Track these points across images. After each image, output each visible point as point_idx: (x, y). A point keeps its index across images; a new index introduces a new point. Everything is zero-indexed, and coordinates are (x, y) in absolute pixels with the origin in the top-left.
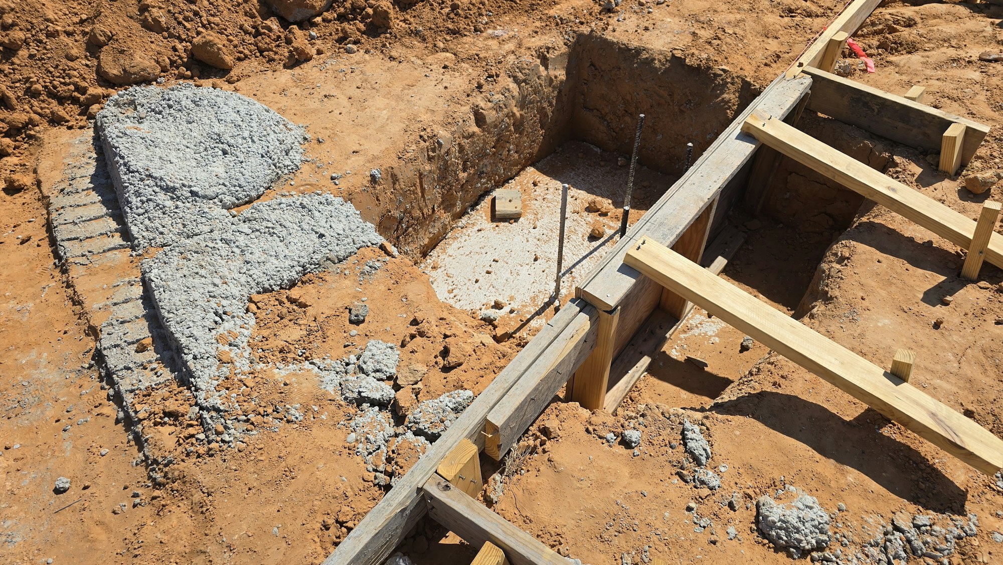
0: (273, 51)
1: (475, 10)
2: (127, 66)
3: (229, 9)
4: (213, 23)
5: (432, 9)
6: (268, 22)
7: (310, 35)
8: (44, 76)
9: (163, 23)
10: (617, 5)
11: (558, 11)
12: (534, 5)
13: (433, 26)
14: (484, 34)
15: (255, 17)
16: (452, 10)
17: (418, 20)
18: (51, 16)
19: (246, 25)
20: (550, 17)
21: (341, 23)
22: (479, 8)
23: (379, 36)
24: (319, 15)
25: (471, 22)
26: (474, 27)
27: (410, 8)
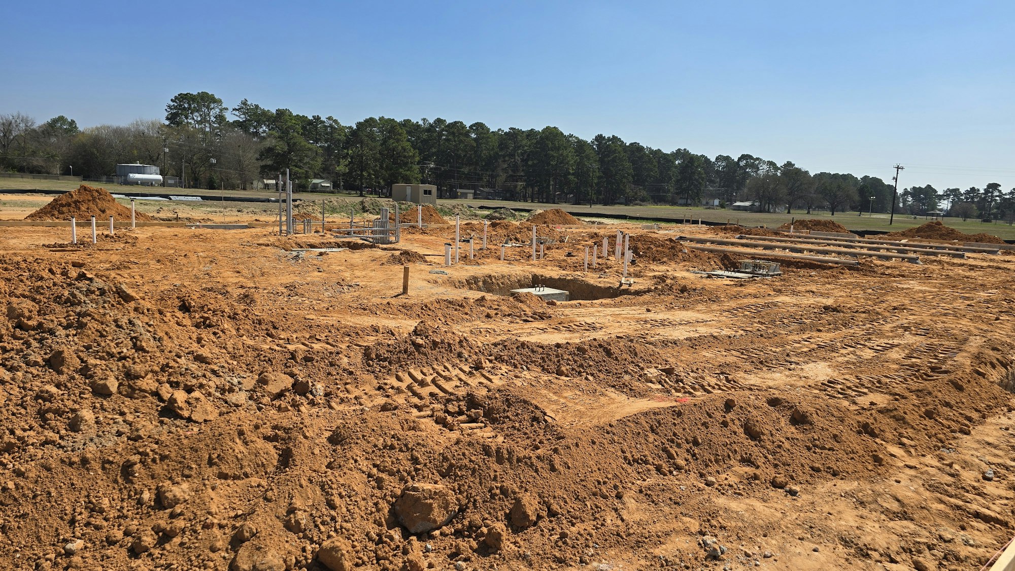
0: (388, 560)
1: (582, 540)
2: (258, 563)
3: (362, 517)
4: (345, 529)
5: (542, 535)
6: (392, 532)
7: (426, 547)
8: (184, 564)
9: (303, 525)
10: (722, 553)
11: (663, 552)
12: (639, 542)
13: (541, 552)
14: (589, 566)
15: (382, 526)
16: (561, 538)
17: (527, 545)
18: (214, 509)
19: (372, 533)
20: (655, 557)
21: (457, 538)
22: (587, 539)
23: (488, 556)
24: (438, 529)
25: (578, 552)
26: (580, 557)
27: (521, 531)
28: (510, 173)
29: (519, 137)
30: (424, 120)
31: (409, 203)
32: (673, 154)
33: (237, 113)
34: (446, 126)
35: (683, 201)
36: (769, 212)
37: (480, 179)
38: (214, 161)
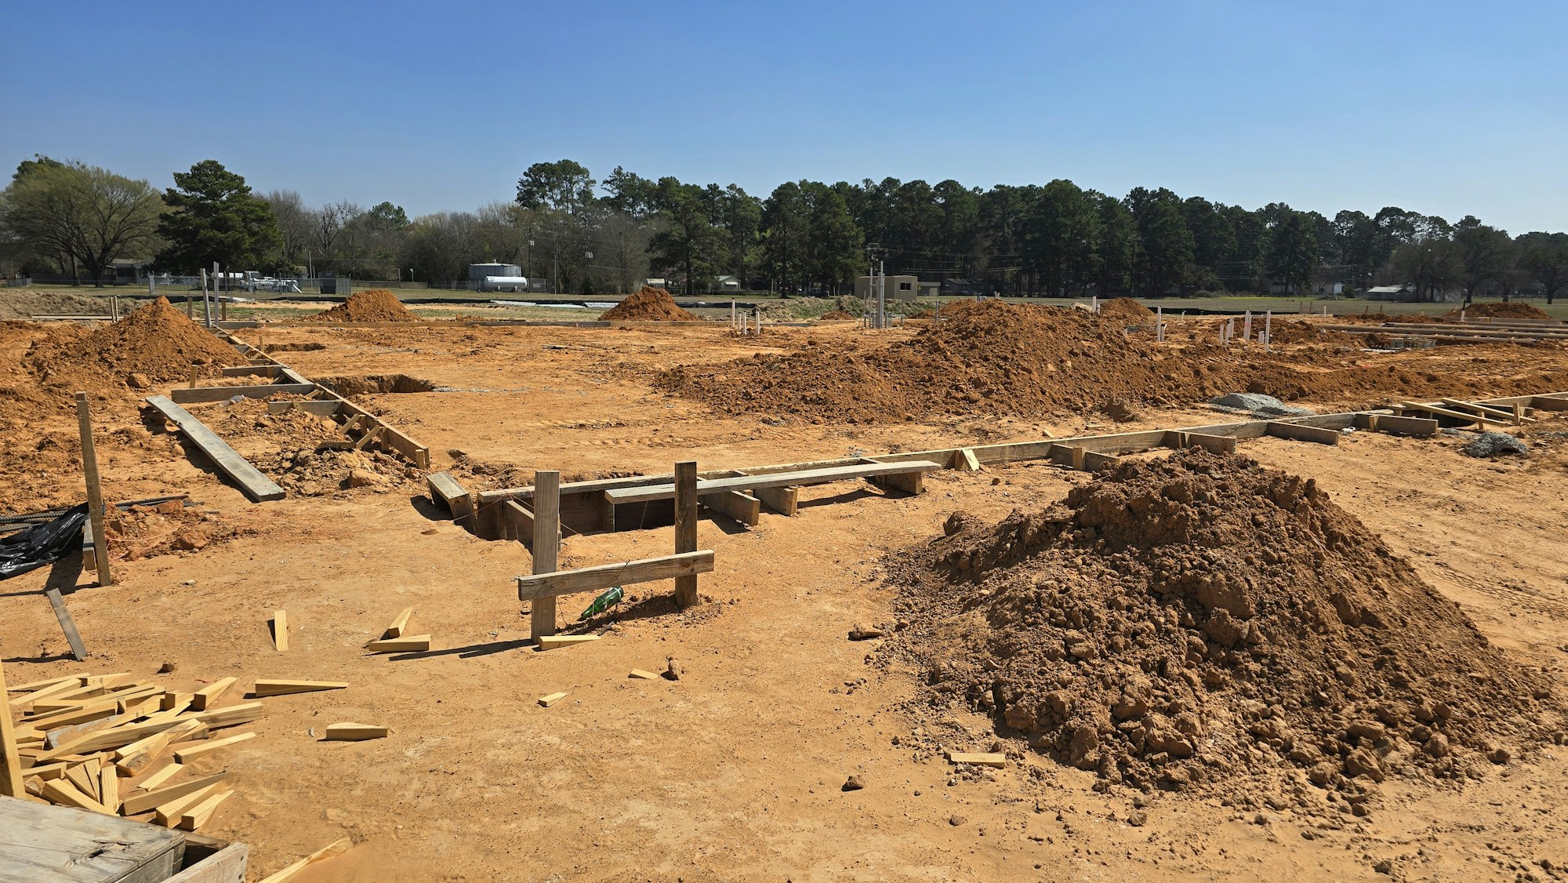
28: (996, 253)
29: (1010, 199)
30: (867, 181)
31: (897, 301)
32: (1260, 213)
33: (608, 186)
34: (901, 189)
35: (1279, 289)
36: (1432, 300)
37: (951, 265)
38: (590, 255)
